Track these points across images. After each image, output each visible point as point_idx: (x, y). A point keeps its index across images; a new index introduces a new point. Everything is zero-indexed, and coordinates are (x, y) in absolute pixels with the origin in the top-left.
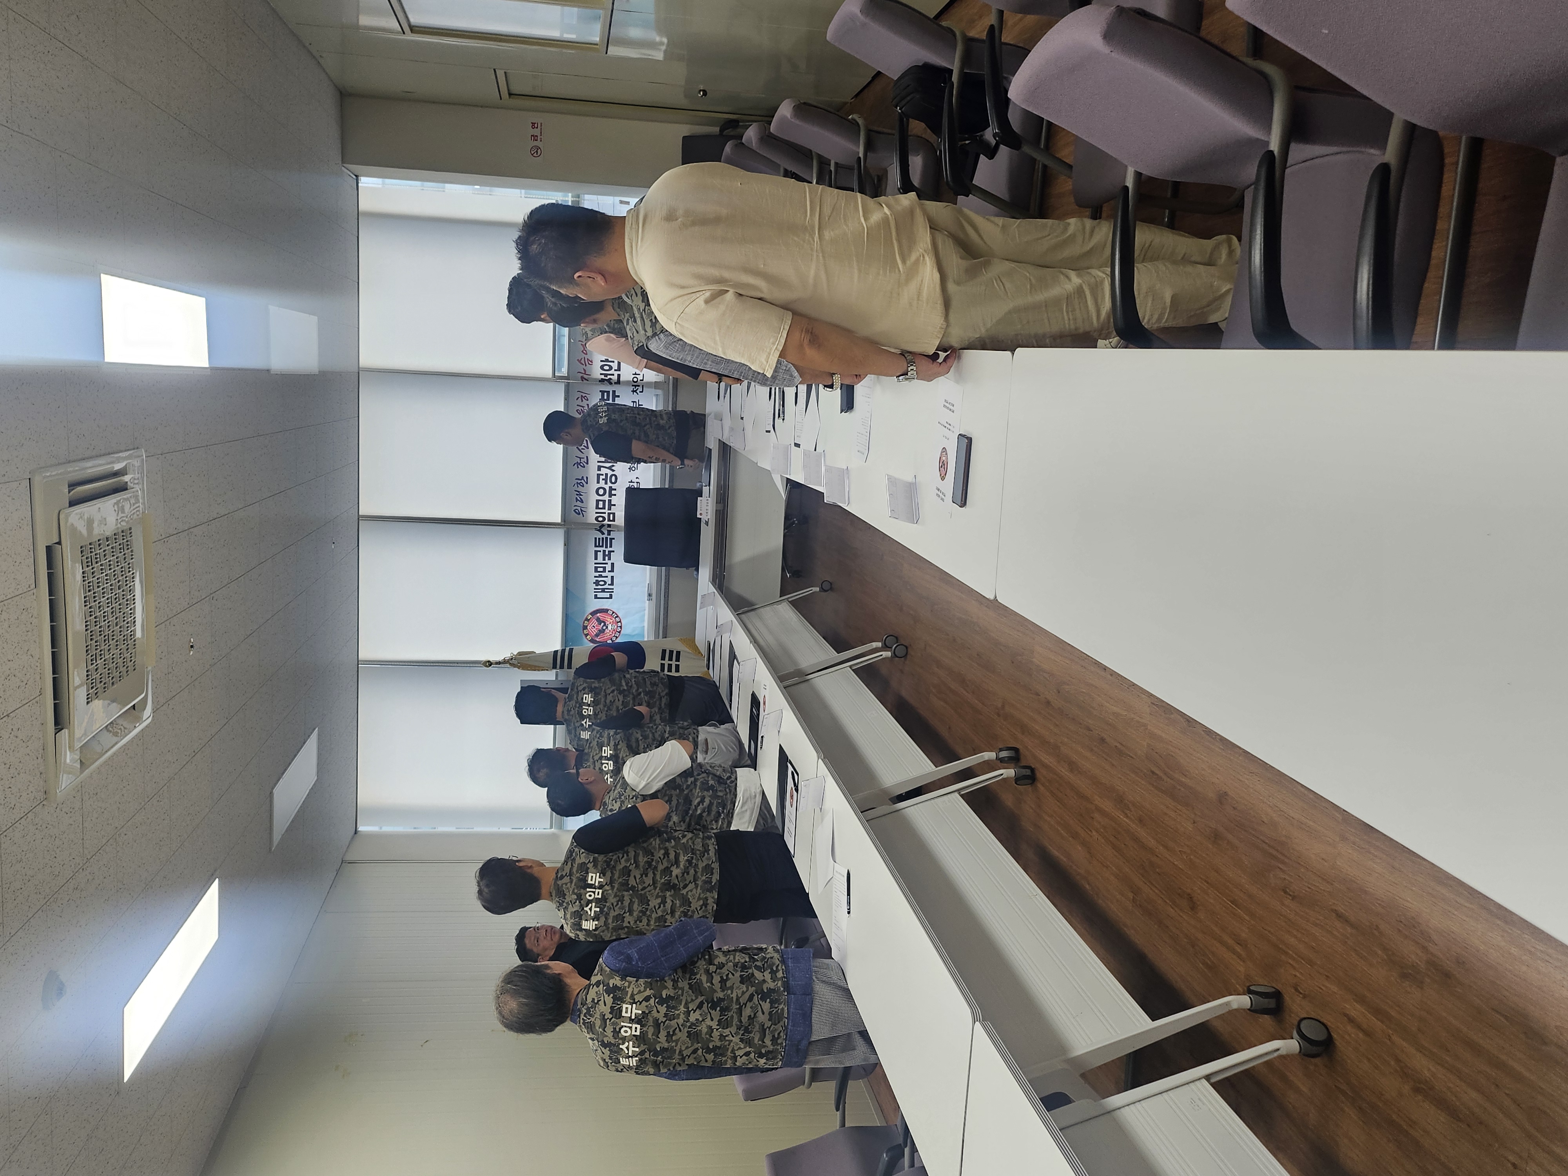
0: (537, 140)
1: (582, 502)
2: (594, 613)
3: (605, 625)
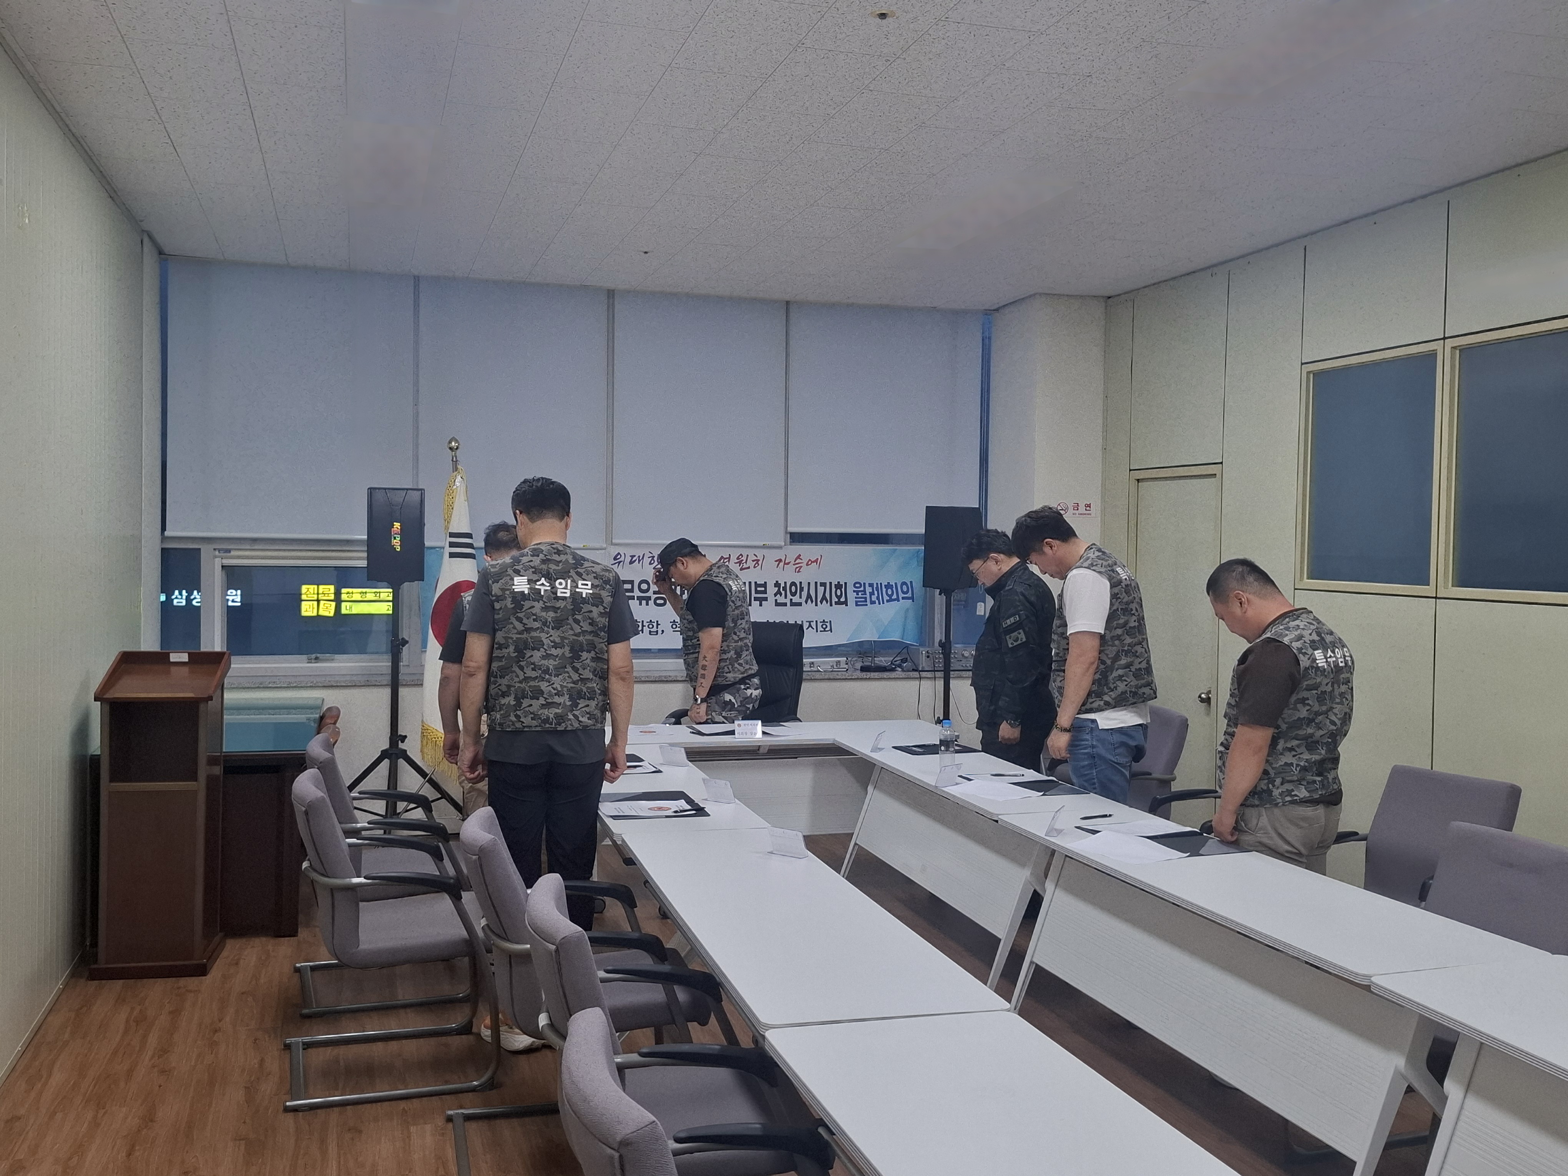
1: (631, 562)
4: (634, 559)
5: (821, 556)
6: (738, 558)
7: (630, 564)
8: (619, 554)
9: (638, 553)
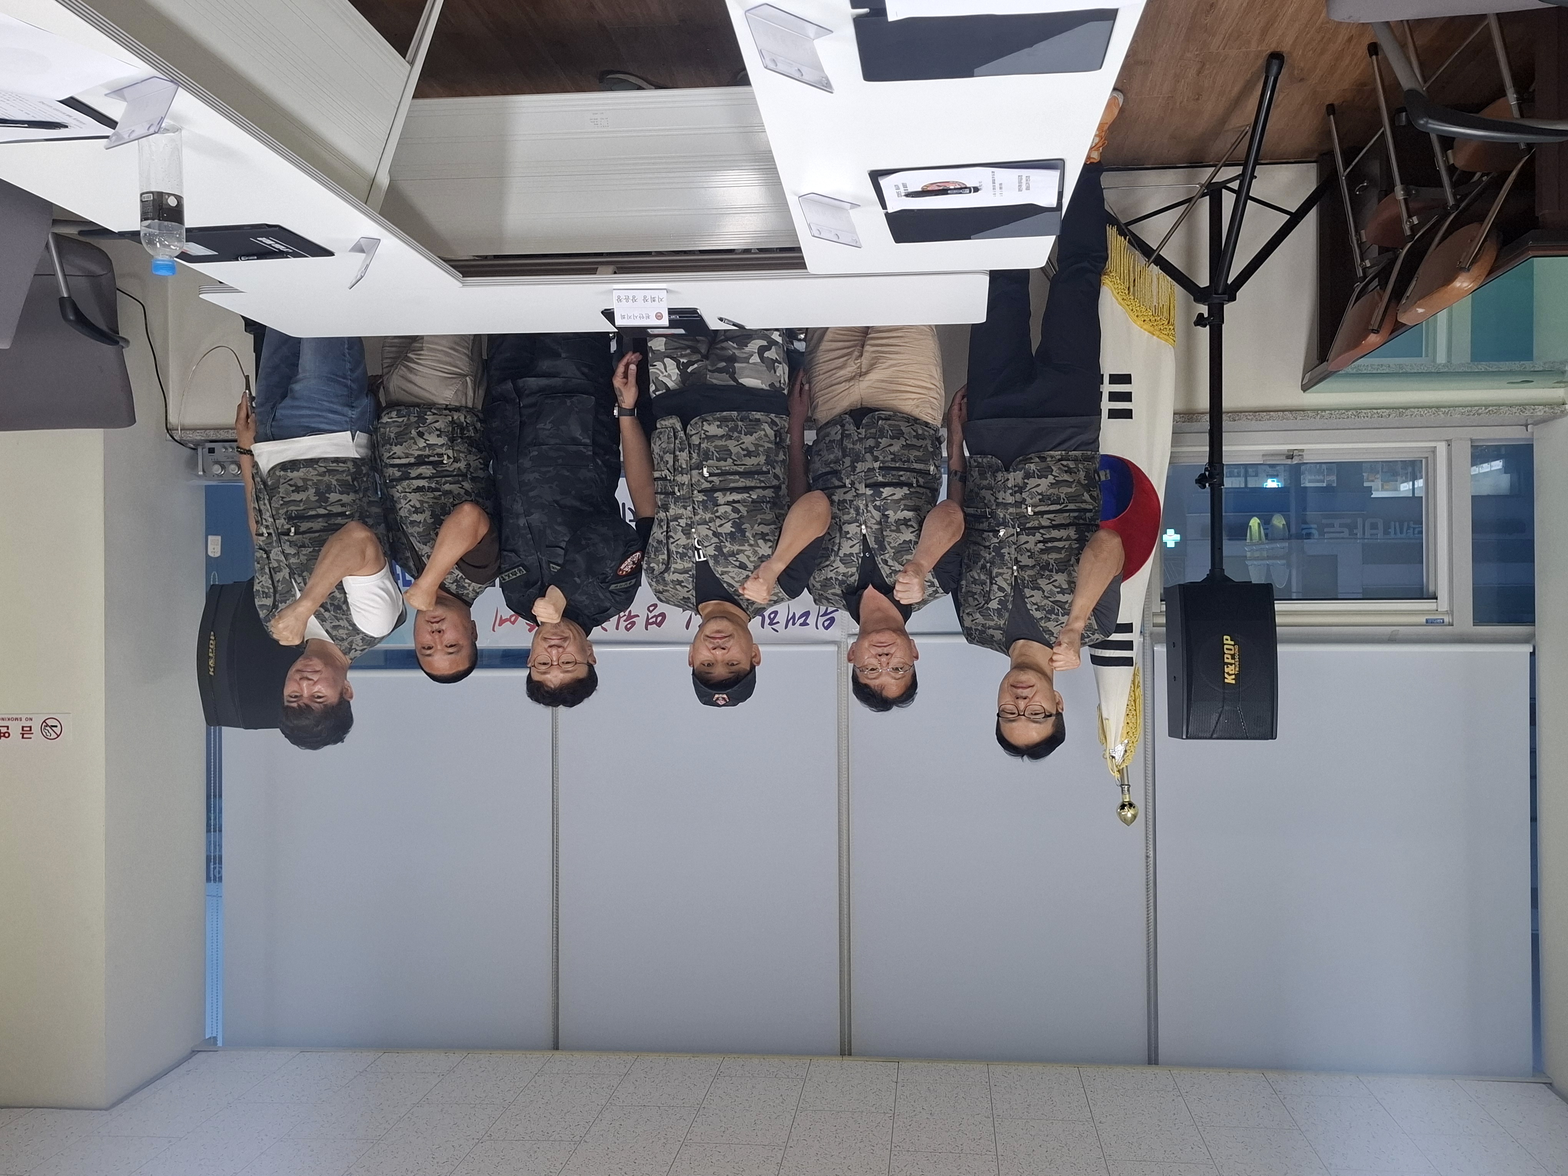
4: (802, 620)
5: (494, 630)
6: (633, 623)
7: (809, 612)
8: (827, 628)
9: (795, 630)
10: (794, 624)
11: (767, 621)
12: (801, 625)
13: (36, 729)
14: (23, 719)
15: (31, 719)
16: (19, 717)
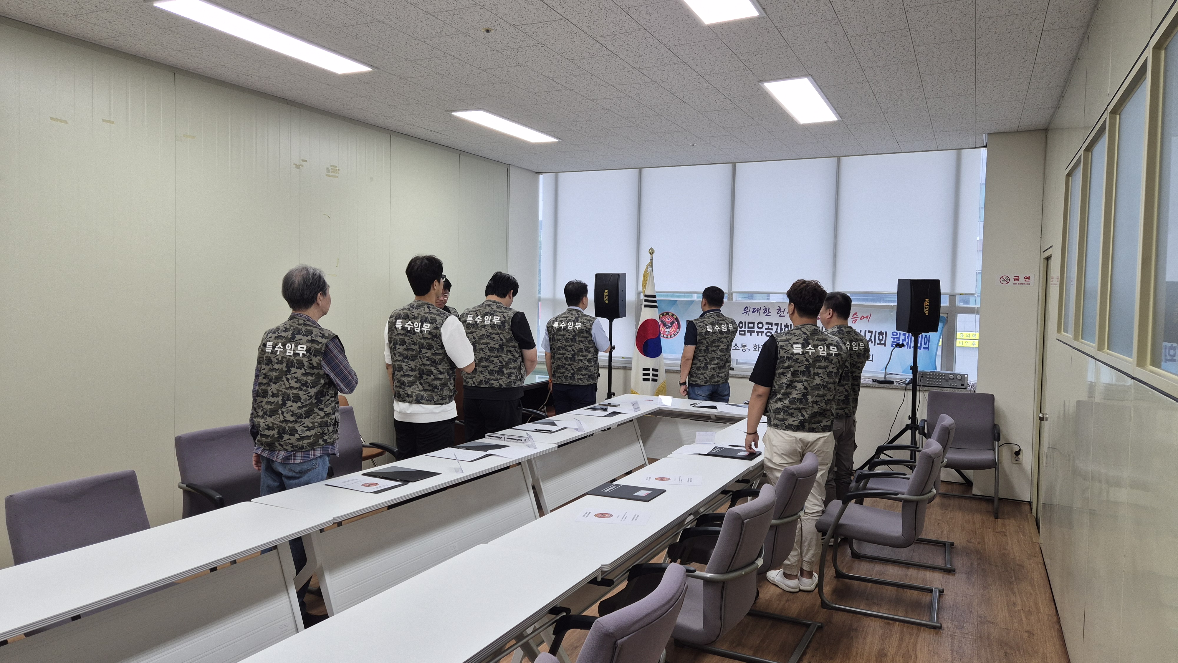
0: (1014, 281)
1: (753, 312)
2: (677, 319)
3: (669, 327)
4: (755, 310)
8: (747, 307)
10: (758, 309)
11: (767, 310)
12: (755, 308)
13: (1012, 280)
14: (1018, 284)
15: (1014, 284)
16: (1020, 285)
